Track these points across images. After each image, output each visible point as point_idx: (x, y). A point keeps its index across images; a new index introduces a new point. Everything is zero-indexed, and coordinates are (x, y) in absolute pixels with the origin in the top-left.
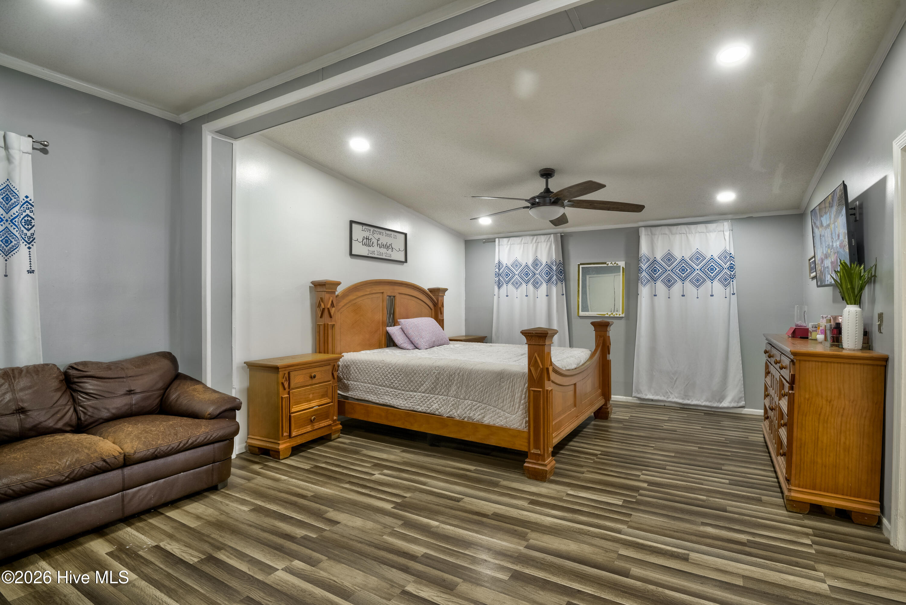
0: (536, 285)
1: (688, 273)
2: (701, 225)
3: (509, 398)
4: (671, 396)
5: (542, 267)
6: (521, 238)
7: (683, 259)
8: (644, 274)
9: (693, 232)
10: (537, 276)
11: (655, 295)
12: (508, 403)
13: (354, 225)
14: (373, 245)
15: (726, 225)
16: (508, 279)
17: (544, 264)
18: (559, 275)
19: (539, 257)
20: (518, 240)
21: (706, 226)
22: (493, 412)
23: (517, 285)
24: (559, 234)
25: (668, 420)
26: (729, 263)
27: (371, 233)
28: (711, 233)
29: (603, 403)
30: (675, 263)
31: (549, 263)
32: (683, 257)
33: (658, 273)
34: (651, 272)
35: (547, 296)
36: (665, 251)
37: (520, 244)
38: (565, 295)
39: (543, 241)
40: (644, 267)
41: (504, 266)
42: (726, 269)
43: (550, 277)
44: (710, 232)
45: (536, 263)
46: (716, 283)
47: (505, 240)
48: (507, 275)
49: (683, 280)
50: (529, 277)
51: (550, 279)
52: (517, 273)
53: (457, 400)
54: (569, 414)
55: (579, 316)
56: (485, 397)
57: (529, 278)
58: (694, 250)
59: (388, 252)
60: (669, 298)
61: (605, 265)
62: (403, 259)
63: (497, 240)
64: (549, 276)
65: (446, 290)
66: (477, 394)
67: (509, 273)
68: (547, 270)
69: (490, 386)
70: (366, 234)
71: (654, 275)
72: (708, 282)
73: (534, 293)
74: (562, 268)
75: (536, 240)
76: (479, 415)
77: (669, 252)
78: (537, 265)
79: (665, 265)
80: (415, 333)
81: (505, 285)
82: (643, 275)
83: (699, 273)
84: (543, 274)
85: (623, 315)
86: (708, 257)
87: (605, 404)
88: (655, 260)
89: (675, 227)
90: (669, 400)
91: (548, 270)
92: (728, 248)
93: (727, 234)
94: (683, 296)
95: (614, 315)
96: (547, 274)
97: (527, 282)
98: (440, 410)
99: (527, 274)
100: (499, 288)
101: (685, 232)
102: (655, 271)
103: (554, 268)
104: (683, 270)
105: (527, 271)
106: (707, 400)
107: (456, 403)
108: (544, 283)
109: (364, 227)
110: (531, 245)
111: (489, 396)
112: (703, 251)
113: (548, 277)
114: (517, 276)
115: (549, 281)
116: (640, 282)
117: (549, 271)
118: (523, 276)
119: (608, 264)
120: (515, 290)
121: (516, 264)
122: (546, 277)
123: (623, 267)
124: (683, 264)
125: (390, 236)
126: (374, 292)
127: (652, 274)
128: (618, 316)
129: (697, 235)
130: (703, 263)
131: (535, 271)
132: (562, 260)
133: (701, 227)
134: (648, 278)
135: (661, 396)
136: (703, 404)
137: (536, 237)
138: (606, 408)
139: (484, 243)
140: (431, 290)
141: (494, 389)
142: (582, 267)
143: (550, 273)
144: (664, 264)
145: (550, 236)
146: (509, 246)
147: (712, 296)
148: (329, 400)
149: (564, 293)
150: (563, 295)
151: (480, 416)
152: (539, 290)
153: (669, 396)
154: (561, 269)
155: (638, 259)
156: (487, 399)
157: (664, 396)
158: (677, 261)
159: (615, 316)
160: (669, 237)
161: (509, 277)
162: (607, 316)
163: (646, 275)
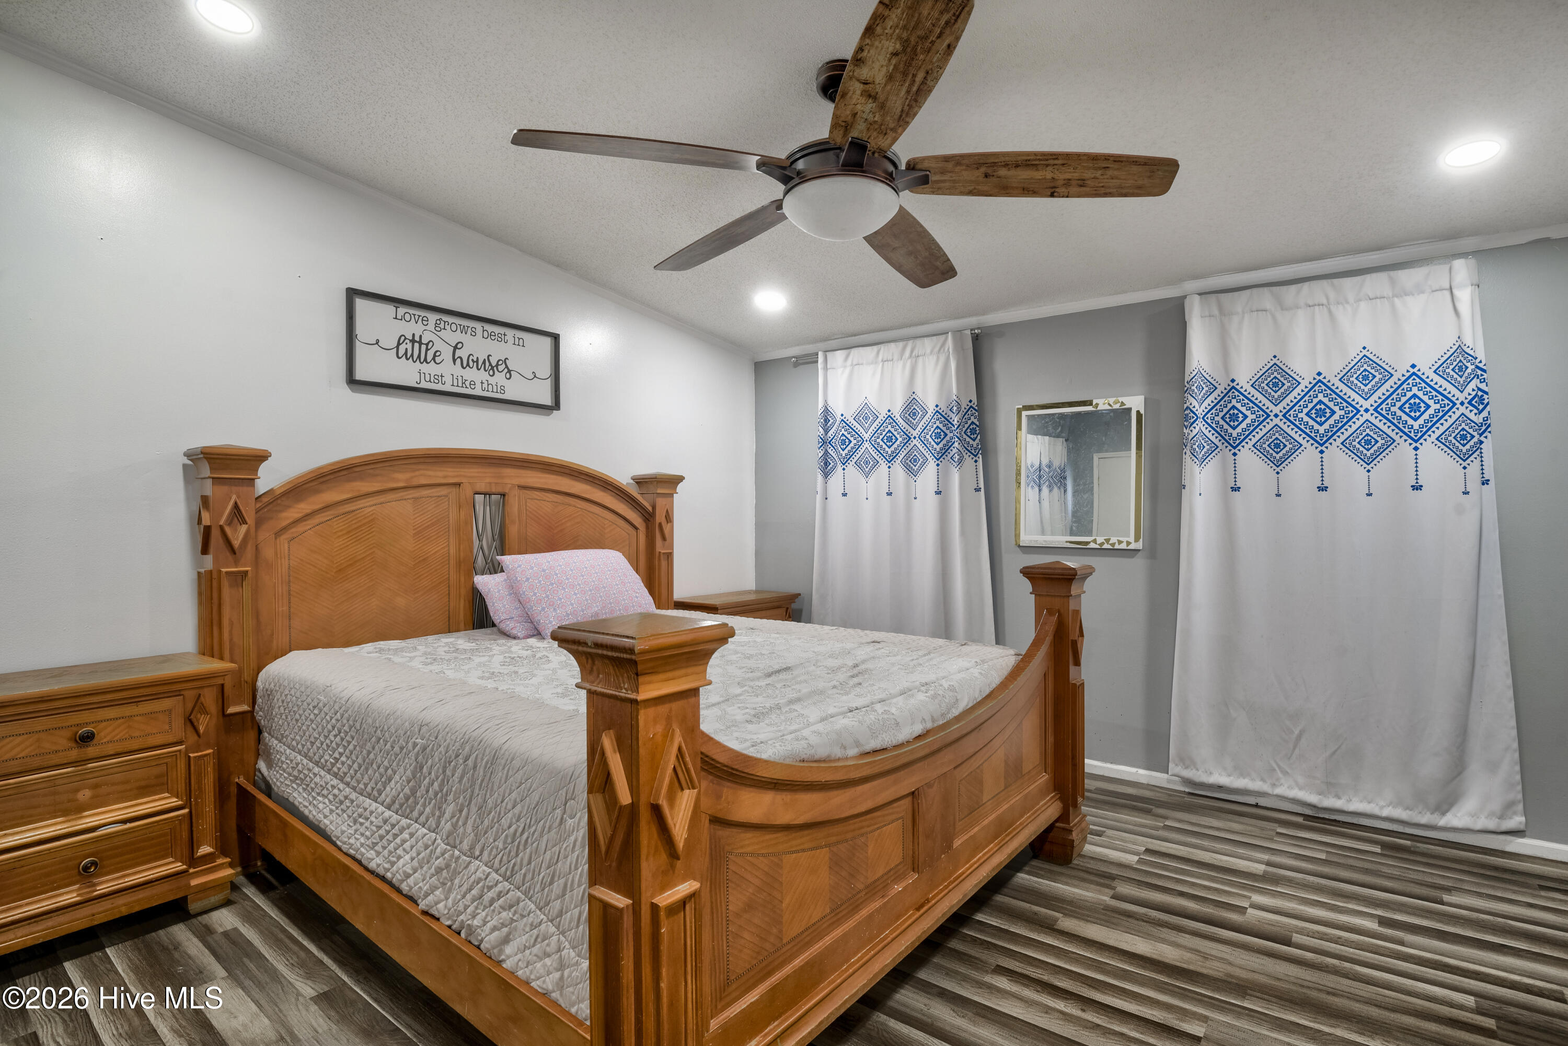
0: (912, 467)
1: (1337, 422)
2: (1374, 275)
3: (579, 886)
4: (1282, 781)
5: (926, 422)
6: (875, 348)
7: (1319, 382)
8: (1200, 426)
9: (1351, 297)
10: (915, 442)
11: (1236, 489)
12: (576, 907)
13: (360, 303)
14: (438, 360)
15: (1462, 269)
16: (846, 451)
17: (931, 409)
18: (968, 439)
19: (920, 395)
20: (869, 352)
21: (1391, 278)
22: (533, 926)
23: (865, 469)
24: (968, 332)
25: (1264, 878)
26: (1472, 385)
27: (431, 326)
28: (1408, 299)
29: (1056, 815)
30: (1295, 393)
31: (943, 406)
32: (1319, 374)
33: (1244, 425)
34: (1222, 422)
35: (938, 493)
36: (1264, 360)
37: (875, 362)
38: (983, 490)
39: (928, 351)
40: (1200, 410)
41: (839, 420)
42: (1462, 404)
43: (945, 445)
44: (1406, 294)
45: (912, 409)
46: (1429, 448)
47: (840, 355)
48: (843, 442)
49: (1322, 442)
50: (895, 446)
51: (945, 451)
52: (866, 436)
53: (452, 856)
54: (870, 917)
55: (1019, 546)
56: (519, 859)
57: (896, 449)
58: (1354, 352)
59: (492, 380)
60: (1278, 495)
61: (1089, 408)
62: (548, 400)
63: (820, 355)
64: (944, 442)
65: (680, 479)
66: (501, 846)
67: (849, 436)
68: (938, 427)
69: (537, 822)
70: (412, 328)
71: (1230, 430)
72: (1404, 448)
73: (908, 487)
74: (976, 421)
75: (912, 352)
76: (495, 929)
77: (1275, 361)
78: (914, 414)
79: (1264, 401)
80: (535, 594)
81: (839, 468)
82: (1195, 432)
83: (1372, 419)
84: (928, 437)
85: (1139, 545)
86: (1401, 369)
87: (1064, 817)
88: (1233, 388)
89: (1293, 288)
90: (1278, 791)
91: (941, 426)
92: (1468, 340)
93: (1465, 296)
94: (1322, 489)
95: (1113, 545)
96: (938, 436)
97: (890, 460)
98: (411, 881)
99: (890, 439)
100: (826, 475)
101: (1325, 302)
102: (1234, 418)
103: (956, 420)
104: (1321, 413)
105: (889, 431)
106: (1398, 803)
107: (448, 866)
108: (930, 460)
109: (402, 310)
110: (901, 364)
111: (529, 863)
112: (1386, 355)
113: (941, 445)
114: (867, 445)
115: (942, 455)
116: (1187, 450)
117: (944, 429)
118: (881, 443)
119: (1097, 405)
120: (862, 479)
121: (865, 414)
122: (935, 446)
123: (1138, 412)
124: (1321, 396)
125: (502, 338)
126: (424, 481)
127: (1226, 426)
128: (1123, 546)
129: (1363, 305)
130: (1383, 390)
131: (910, 429)
132: (975, 400)
133: (1376, 283)
134: (1213, 438)
135: (1253, 780)
136: (1385, 813)
137: (910, 343)
138: (1064, 829)
139: (796, 365)
140: (641, 482)
141: (545, 838)
142: (1028, 416)
143: (946, 435)
144: (1261, 397)
145: (946, 339)
146: (848, 370)
147: (1417, 488)
148: (174, 802)
149: (982, 485)
150: (978, 490)
151: (496, 933)
152: (920, 478)
153: (1278, 779)
154: (973, 423)
155: (1182, 387)
156: (523, 871)
157: (1263, 780)
158: (1301, 387)
159: (1117, 546)
160: (1274, 318)
161: (849, 448)
162: (1092, 545)
163: (1206, 432)
